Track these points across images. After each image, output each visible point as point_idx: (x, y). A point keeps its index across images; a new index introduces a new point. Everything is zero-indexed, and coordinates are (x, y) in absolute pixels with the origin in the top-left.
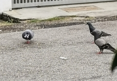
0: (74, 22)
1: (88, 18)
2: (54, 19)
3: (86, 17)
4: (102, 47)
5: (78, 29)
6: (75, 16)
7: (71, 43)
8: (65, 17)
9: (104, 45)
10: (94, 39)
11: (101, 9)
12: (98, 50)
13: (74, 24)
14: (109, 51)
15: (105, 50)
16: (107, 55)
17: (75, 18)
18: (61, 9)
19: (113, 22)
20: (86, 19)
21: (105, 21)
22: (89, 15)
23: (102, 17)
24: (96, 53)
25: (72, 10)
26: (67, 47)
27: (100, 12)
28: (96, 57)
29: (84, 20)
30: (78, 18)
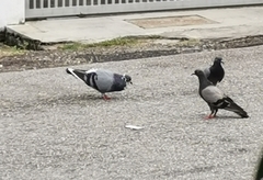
0: (156, 48)
1: (186, 42)
2: (114, 42)
3: (182, 39)
4: (216, 105)
5: (166, 66)
6: (158, 37)
7: (149, 94)
8: (136, 38)
9: (219, 101)
10: (198, 87)
11: (213, 22)
12: (207, 110)
13: (157, 54)
14: (231, 113)
15: (221, 112)
16: (225, 121)
17: (157, 42)
18: (129, 21)
19: (238, 51)
20: (182, 43)
21: (222, 48)
22: (187, 35)
23: (215, 40)
24: (203, 117)
25: (153, 23)
26: (141, 104)
27: (212, 30)
28: (203, 125)
29: (177, 46)
30: (164, 42)
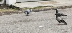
0: (46, 9)
1: (53, 7)
2: (36, 8)
3: (52, 7)
4: (60, 22)
5: (48, 13)
6: (47, 6)
7: (45, 19)
8: (41, 7)
9: (61, 21)
10: (56, 17)
11: (59, 3)
12: (58, 23)
13: (46, 10)
14: (63, 23)
15: (61, 23)
16: (62, 25)
17: (46, 7)
18: (40, 3)
19: (65, 9)
20: (52, 8)
21: (61, 9)
23: (60, 7)
24: (57, 24)
25: (45, 3)
26: (43, 21)
27: (59, 5)
28: (57, 26)
29: (51, 8)
30: (48, 7)
